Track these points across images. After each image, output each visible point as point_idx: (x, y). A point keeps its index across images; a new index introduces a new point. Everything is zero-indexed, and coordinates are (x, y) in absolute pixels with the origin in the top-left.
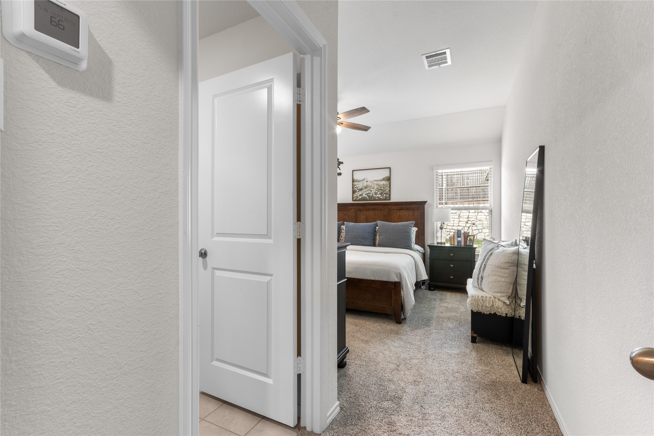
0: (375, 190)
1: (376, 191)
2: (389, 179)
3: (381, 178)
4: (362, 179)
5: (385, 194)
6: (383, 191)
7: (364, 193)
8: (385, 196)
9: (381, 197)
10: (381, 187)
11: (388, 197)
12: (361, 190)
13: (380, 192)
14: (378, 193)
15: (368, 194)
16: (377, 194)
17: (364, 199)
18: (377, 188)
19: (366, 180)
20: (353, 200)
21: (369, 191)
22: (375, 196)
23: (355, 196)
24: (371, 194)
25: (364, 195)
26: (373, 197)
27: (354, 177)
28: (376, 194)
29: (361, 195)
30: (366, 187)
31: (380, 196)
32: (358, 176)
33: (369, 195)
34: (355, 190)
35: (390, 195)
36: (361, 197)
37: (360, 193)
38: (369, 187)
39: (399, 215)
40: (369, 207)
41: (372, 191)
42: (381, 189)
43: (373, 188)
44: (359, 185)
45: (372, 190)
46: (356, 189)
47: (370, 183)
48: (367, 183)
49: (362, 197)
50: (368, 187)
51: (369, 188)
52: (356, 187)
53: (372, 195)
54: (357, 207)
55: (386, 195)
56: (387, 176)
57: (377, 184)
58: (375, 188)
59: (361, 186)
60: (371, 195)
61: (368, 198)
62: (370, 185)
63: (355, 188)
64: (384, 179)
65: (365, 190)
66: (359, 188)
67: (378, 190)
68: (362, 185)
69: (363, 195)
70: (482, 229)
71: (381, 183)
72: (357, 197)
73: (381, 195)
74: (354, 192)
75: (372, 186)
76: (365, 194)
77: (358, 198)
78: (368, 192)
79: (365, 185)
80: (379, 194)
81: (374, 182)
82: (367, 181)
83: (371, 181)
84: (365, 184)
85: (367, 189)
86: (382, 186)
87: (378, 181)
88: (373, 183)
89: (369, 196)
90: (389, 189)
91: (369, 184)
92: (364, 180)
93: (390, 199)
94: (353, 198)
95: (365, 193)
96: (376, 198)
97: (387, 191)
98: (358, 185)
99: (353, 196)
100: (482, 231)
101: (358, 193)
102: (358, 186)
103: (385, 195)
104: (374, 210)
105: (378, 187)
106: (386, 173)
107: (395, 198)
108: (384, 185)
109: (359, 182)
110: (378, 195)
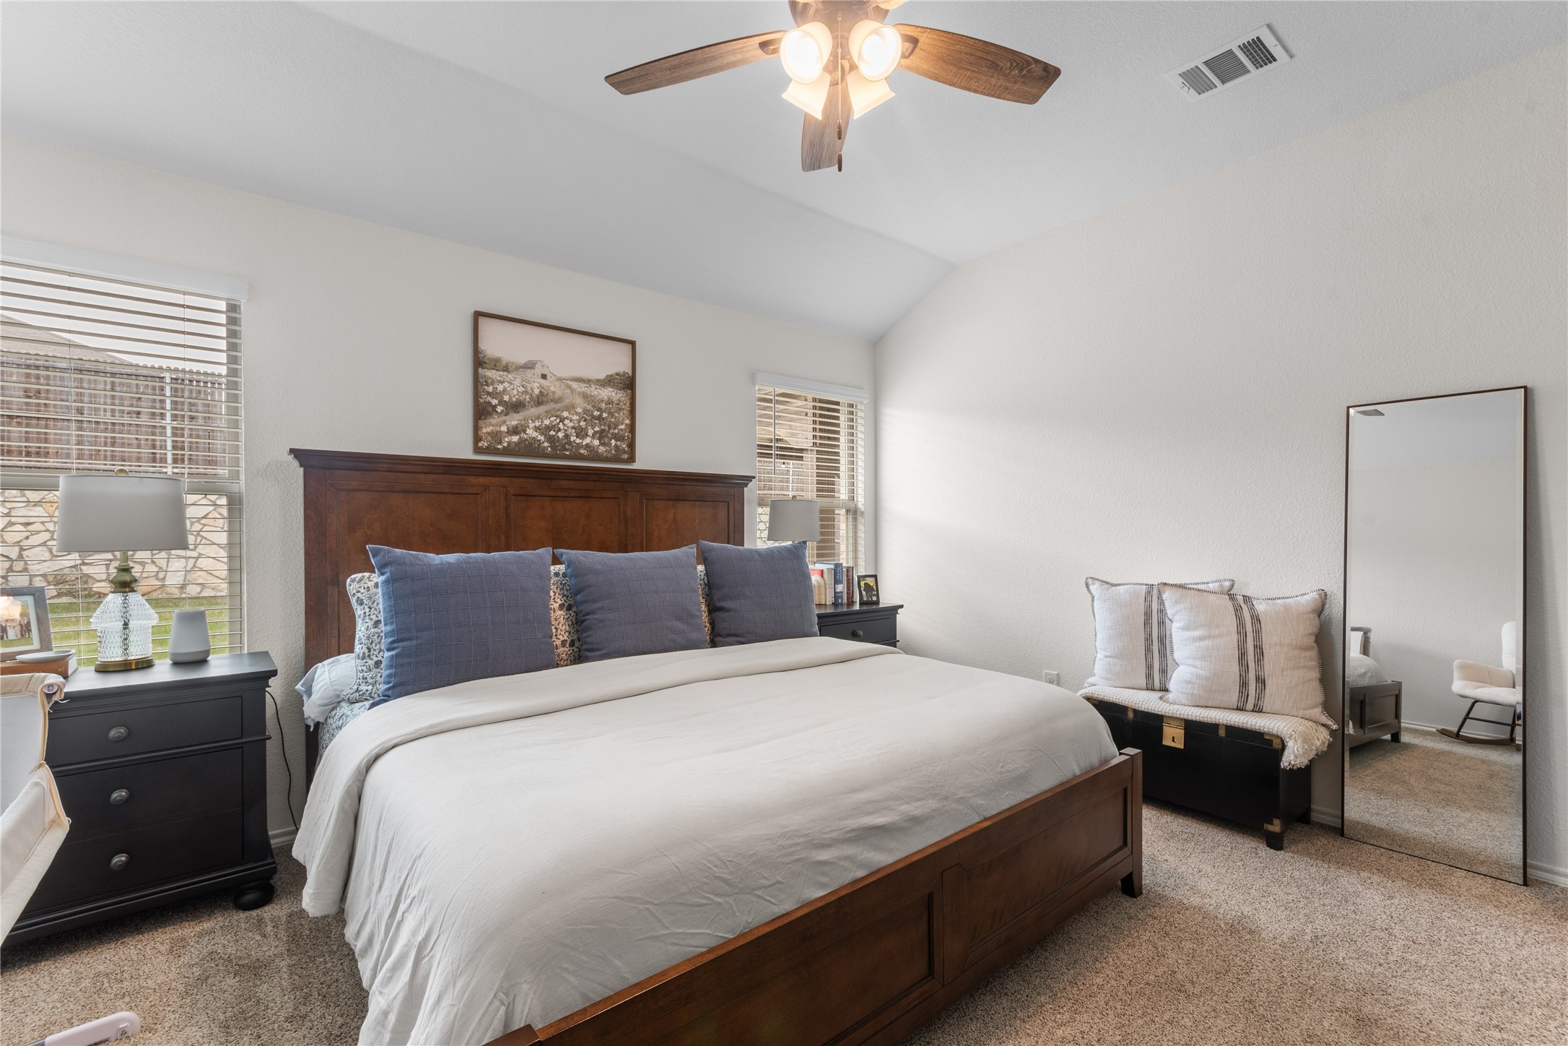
0: (575, 417)
1: (583, 423)
2: (629, 383)
3: (602, 377)
4: (522, 362)
5: (616, 437)
6: (609, 428)
7: (531, 425)
8: (616, 446)
9: (602, 449)
10: (599, 409)
11: (624, 452)
12: (517, 407)
13: (597, 429)
14: (590, 432)
15: (549, 428)
16: (587, 435)
17: (529, 448)
18: (586, 411)
19: (539, 370)
20: (477, 450)
21: (553, 419)
22: (578, 441)
23: (489, 429)
24: (559, 430)
25: (531, 432)
26: (570, 443)
27: (482, 346)
28: (581, 433)
29: (515, 431)
30: (538, 396)
31: (596, 442)
32: (498, 341)
33: (552, 433)
34: (489, 403)
35: (632, 445)
36: (515, 439)
37: (514, 420)
38: (556, 401)
39: (674, 520)
41: (566, 422)
42: (599, 418)
43: (571, 408)
44: (512, 386)
45: (565, 414)
46: (495, 402)
47: (557, 384)
48: (543, 381)
49: (521, 441)
50: (547, 402)
51: (552, 405)
52: (490, 389)
53: (567, 436)
55: (619, 443)
56: (621, 371)
57: (585, 396)
58: (579, 410)
59: (515, 392)
60: (561, 435)
61: (546, 444)
62: (559, 393)
63: (489, 394)
64: (609, 381)
65: (534, 411)
66: (506, 398)
67: (590, 418)
68: (521, 389)
69: (525, 431)
71: (599, 394)
72: (497, 436)
73: (600, 439)
74: (481, 412)
75: (567, 401)
76: (536, 429)
77: (500, 443)
78: (547, 422)
79: (537, 391)
80: (593, 437)
81: (575, 385)
82: (544, 377)
83: (560, 379)
84: (535, 385)
85: (542, 409)
86: (603, 406)
87: (588, 381)
88: (569, 387)
89: (552, 440)
90: (627, 422)
91: (553, 387)
92: (530, 366)
93: (632, 459)
94: (477, 439)
95: (537, 424)
96: (582, 451)
97: (622, 427)
98: (502, 382)
99: (476, 428)
101: (504, 418)
102: (500, 388)
103: (613, 442)
105: (589, 407)
106: (617, 361)
107: (649, 457)
108: (610, 402)
109: (506, 369)
110: (588, 440)
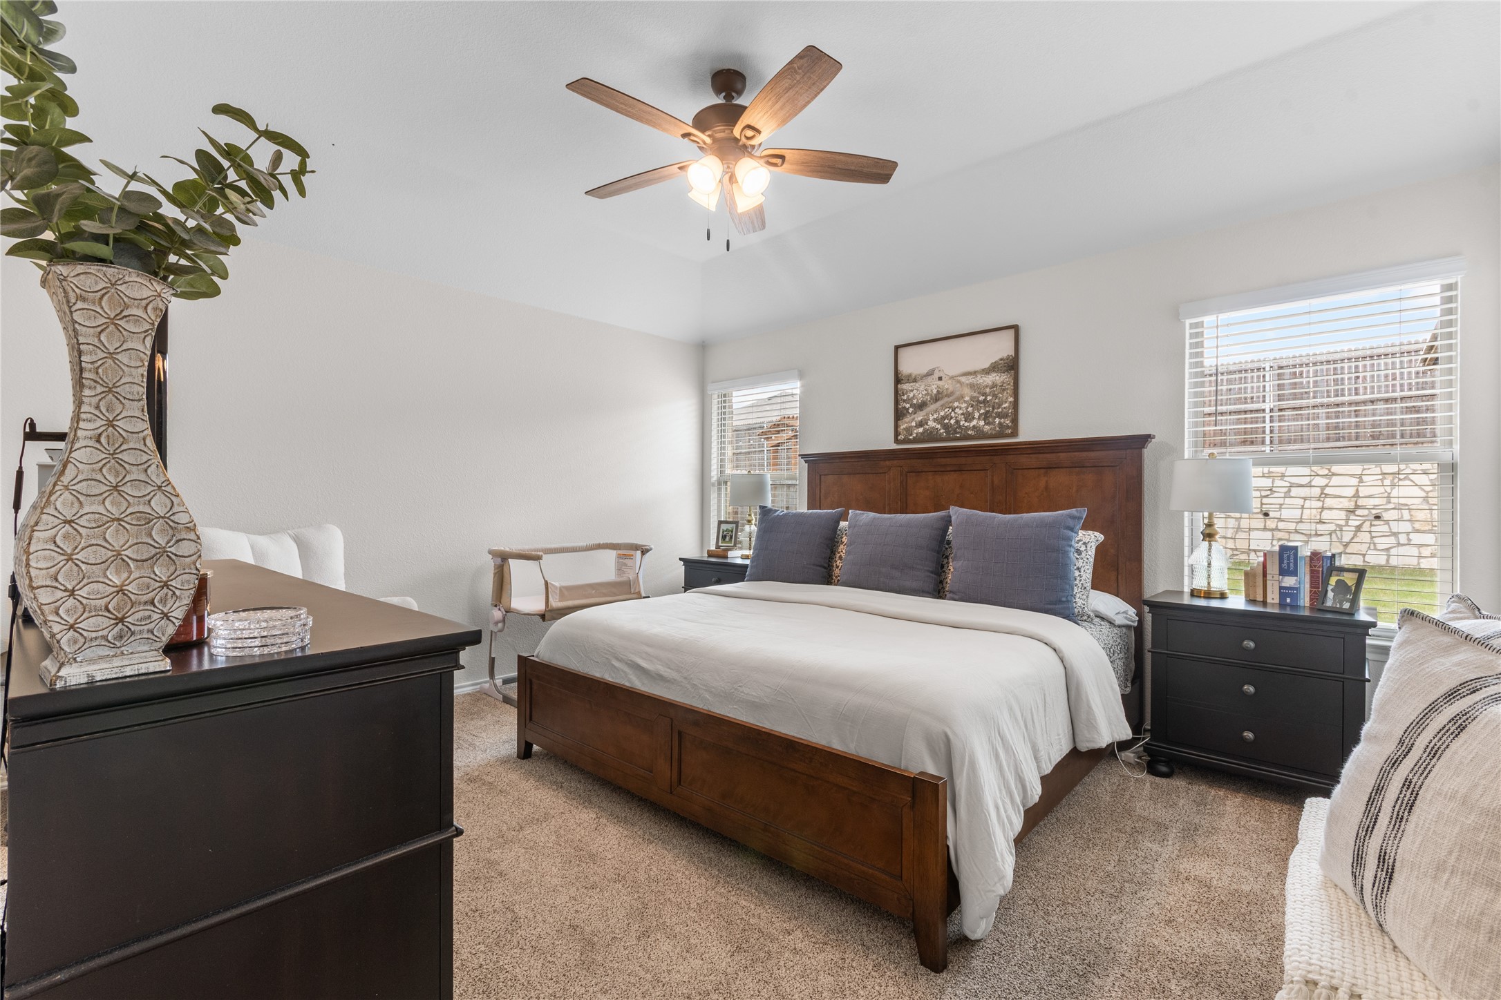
0: (964, 405)
1: (970, 409)
2: (1011, 365)
3: (987, 365)
4: (925, 371)
5: (1000, 415)
6: (993, 409)
7: (931, 418)
8: (1000, 423)
9: (987, 428)
10: (985, 394)
11: (1008, 427)
12: (921, 406)
13: (982, 411)
14: (977, 415)
15: (943, 418)
16: (974, 418)
17: (931, 436)
18: (972, 398)
19: (936, 375)
20: (897, 441)
21: (946, 410)
22: (966, 424)
23: (904, 426)
24: (952, 418)
25: (931, 424)
26: (960, 427)
27: (900, 369)
28: (968, 417)
29: (920, 424)
30: (936, 395)
31: (982, 423)
32: (912, 363)
33: (946, 421)
34: (905, 407)
35: (1015, 420)
36: (921, 430)
37: (919, 417)
38: (948, 396)
39: (1046, 488)
40: (943, 461)
41: (957, 410)
42: (985, 402)
43: (960, 398)
44: (917, 392)
45: (956, 404)
46: (908, 406)
47: (950, 382)
48: (940, 383)
49: (925, 431)
50: (942, 398)
51: (946, 399)
52: (905, 398)
53: (957, 422)
54: (908, 461)
55: (1002, 421)
56: (1005, 355)
57: (972, 386)
58: (967, 398)
59: (920, 395)
60: (953, 422)
61: (942, 431)
62: (951, 388)
63: (904, 401)
64: (994, 368)
65: (933, 407)
66: (915, 401)
67: (975, 403)
68: (924, 392)
69: (927, 423)
70: (1408, 533)
71: (984, 381)
72: (909, 430)
73: (984, 419)
74: (899, 414)
75: (957, 394)
76: (935, 420)
77: (911, 435)
78: (942, 414)
79: (935, 391)
80: (979, 419)
81: (963, 379)
82: (940, 379)
83: (952, 378)
84: (934, 387)
85: (939, 404)
86: (988, 390)
87: (975, 373)
88: (959, 382)
89: (946, 427)
90: (1011, 399)
91: (947, 385)
92: (930, 373)
93: (1015, 434)
94: (897, 434)
95: (935, 416)
96: (970, 432)
97: (1006, 405)
98: (912, 391)
99: (896, 427)
100: (1409, 540)
101: (913, 416)
102: (911, 395)
103: (997, 420)
104: (959, 469)
105: (975, 394)
106: (1001, 347)
107: (1032, 428)
108: (994, 386)
109: (915, 381)
110: (974, 422)
